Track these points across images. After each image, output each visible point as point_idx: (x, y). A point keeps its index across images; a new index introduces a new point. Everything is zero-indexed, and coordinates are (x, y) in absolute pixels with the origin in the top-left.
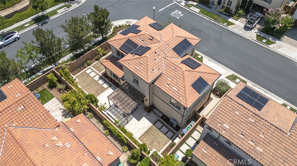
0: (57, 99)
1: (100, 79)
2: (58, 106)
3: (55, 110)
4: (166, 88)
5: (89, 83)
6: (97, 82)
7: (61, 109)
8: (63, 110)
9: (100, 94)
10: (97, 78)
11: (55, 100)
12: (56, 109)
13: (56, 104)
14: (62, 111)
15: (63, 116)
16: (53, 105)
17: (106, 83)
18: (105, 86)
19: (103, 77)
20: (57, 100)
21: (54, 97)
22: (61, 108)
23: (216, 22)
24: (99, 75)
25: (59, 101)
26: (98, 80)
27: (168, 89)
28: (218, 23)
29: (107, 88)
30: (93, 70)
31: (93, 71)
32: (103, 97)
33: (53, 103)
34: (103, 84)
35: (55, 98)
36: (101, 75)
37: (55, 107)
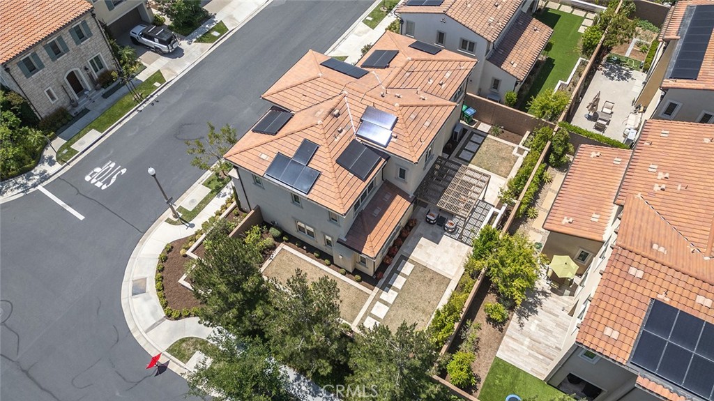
0: (497, 349)
1: (390, 286)
2: (516, 335)
3: (530, 338)
4: (449, 88)
5: (410, 310)
6: (400, 292)
7: (522, 325)
8: (520, 318)
9: (434, 272)
10: (390, 296)
11: (502, 351)
12: (526, 337)
13: (512, 344)
14: (524, 320)
15: (536, 312)
16: (519, 350)
17: (398, 269)
18: (407, 268)
19: (382, 282)
20: (501, 346)
21: (497, 358)
22: (517, 326)
23: (148, 100)
24: (379, 294)
25: (502, 338)
26: (395, 289)
27: (451, 86)
28: (152, 96)
29: (413, 262)
30: (366, 312)
31: (368, 313)
32: (442, 263)
33: (513, 350)
34: (404, 276)
35: (500, 354)
36: (377, 289)
37: (521, 340)
